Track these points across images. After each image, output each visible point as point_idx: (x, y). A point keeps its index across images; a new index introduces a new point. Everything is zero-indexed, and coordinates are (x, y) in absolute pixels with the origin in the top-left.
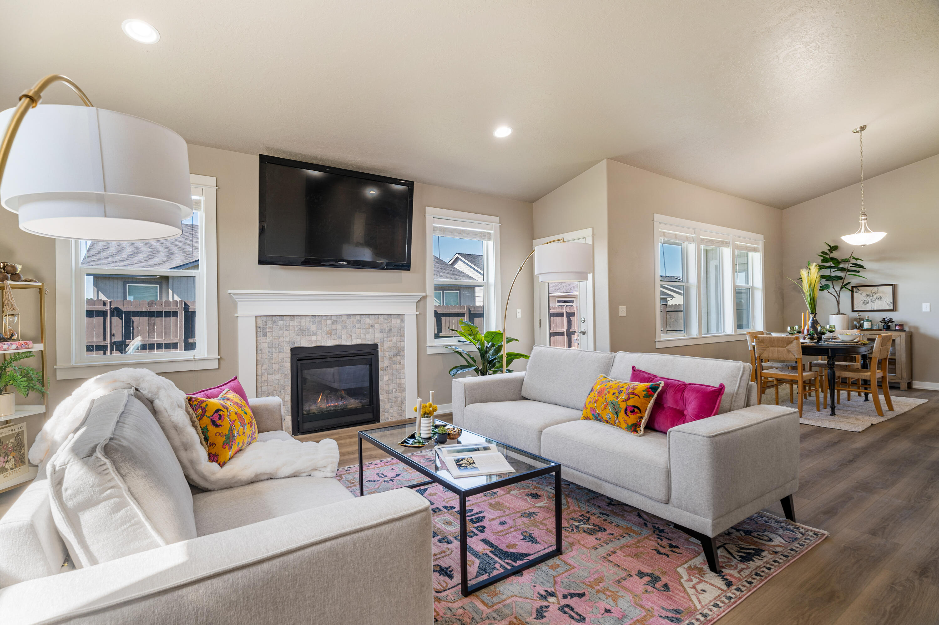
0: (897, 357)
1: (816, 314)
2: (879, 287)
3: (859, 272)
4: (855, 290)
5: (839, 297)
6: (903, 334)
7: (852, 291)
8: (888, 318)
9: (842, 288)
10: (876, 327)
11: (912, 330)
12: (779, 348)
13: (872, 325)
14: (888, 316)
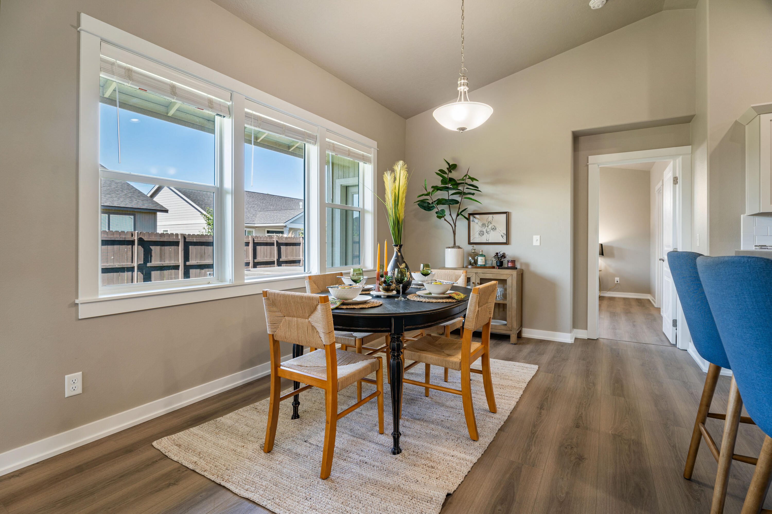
0: (507, 302)
1: (401, 246)
2: (494, 216)
3: (473, 194)
4: (471, 218)
5: (455, 226)
6: (514, 272)
7: (468, 219)
8: (501, 253)
9: (458, 215)
10: (489, 264)
11: (523, 268)
12: (300, 320)
13: (486, 261)
14: (501, 249)
